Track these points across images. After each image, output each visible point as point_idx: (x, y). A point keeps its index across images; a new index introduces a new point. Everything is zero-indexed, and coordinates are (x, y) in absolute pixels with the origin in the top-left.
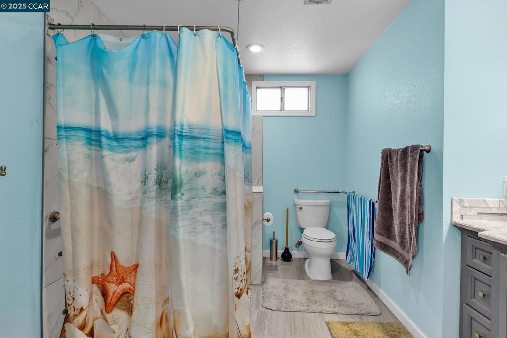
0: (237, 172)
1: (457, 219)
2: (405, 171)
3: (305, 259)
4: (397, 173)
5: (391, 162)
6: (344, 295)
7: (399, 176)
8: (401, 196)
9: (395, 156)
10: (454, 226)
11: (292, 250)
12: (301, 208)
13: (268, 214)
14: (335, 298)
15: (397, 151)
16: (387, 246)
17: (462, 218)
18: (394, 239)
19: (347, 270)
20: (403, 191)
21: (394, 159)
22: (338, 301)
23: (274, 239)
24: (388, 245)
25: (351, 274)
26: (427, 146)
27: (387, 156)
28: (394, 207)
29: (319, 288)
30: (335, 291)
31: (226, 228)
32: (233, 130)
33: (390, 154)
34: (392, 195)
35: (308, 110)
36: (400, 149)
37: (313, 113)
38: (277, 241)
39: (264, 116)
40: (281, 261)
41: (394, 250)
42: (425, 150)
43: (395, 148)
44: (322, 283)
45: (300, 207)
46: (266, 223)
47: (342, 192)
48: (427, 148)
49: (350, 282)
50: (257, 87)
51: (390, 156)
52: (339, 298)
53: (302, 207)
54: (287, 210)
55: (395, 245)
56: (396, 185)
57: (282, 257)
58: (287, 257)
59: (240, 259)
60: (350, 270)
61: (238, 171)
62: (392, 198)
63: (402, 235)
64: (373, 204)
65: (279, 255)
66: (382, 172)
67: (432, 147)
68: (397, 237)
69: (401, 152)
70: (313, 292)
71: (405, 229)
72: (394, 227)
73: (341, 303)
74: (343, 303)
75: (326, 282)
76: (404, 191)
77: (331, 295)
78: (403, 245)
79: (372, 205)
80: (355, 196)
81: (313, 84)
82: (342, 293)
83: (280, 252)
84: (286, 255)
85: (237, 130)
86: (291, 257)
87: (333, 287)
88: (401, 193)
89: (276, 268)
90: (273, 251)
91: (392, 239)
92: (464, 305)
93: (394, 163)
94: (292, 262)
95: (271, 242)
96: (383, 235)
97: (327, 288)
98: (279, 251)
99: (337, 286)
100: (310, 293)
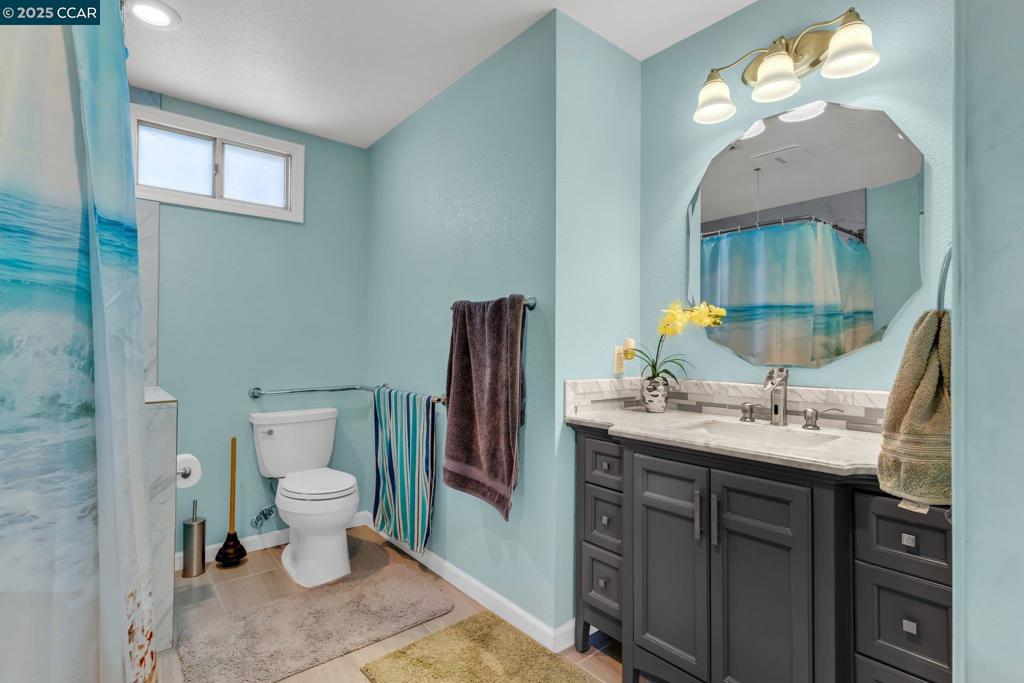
0: (127, 345)
1: (571, 415)
2: (499, 340)
3: (279, 548)
4: (483, 344)
5: (473, 325)
6: (383, 597)
7: (487, 350)
8: (491, 384)
9: (478, 314)
10: (568, 424)
11: (243, 537)
12: (270, 433)
13: (185, 460)
14: (368, 612)
15: (483, 306)
16: (468, 478)
17: (576, 412)
18: (478, 464)
19: (375, 546)
20: (495, 376)
21: (478, 320)
22: (374, 614)
23: (194, 519)
24: (470, 476)
25: (384, 551)
26: (531, 298)
27: (464, 314)
28: (479, 405)
29: (329, 603)
30: (363, 596)
31: (96, 518)
32: (114, 218)
33: (470, 310)
34: (475, 385)
35: (286, 208)
36: (488, 303)
37: (298, 216)
38: (203, 524)
39: (161, 203)
40: (218, 571)
41: (478, 482)
42: (528, 305)
43: (477, 301)
44: (330, 588)
45: (267, 429)
46: (182, 483)
47: (362, 388)
48: (531, 302)
49: (387, 567)
50: (140, 122)
51: (470, 313)
52: (374, 608)
53: (273, 428)
54: (234, 441)
55: (480, 474)
56: (481, 365)
57: (217, 559)
58: (232, 554)
59: (138, 600)
60: (381, 544)
61: (131, 342)
62: (475, 391)
63: (493, 454)
64: (433, 404)
65: (211, 557)
66: (456, 343)
67: (539, 301)
68: (483, 458)
69: (492, 308)
70: (318, 615)
71: (497, 443)
72: (477, 441)
73: (379, 616)
74: (385, 614)
75: (341, 584)
76: (497, 375)
77: (358, 606)
78: (493, 472)
79: (431, 406)
80: (393, 392)
81: (298, 151)
82: (376, 595)
83: (213, 549)
84: (231, 551)
85: (126, 222)
86: (245, 554)
87: (357, 588)
88: (492, 379)
89: (205, 592)
90: (191, 552)
91: (473, 465)
92: (584, 543)
93: (478, 327)
94: (247, 565)
95: (187, 529)
96: (459, 460)
97: (345, 596)
98: (208, 548)
99: (366, 584)
100: (311, 619)
